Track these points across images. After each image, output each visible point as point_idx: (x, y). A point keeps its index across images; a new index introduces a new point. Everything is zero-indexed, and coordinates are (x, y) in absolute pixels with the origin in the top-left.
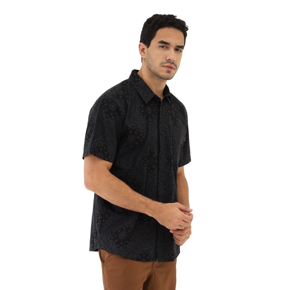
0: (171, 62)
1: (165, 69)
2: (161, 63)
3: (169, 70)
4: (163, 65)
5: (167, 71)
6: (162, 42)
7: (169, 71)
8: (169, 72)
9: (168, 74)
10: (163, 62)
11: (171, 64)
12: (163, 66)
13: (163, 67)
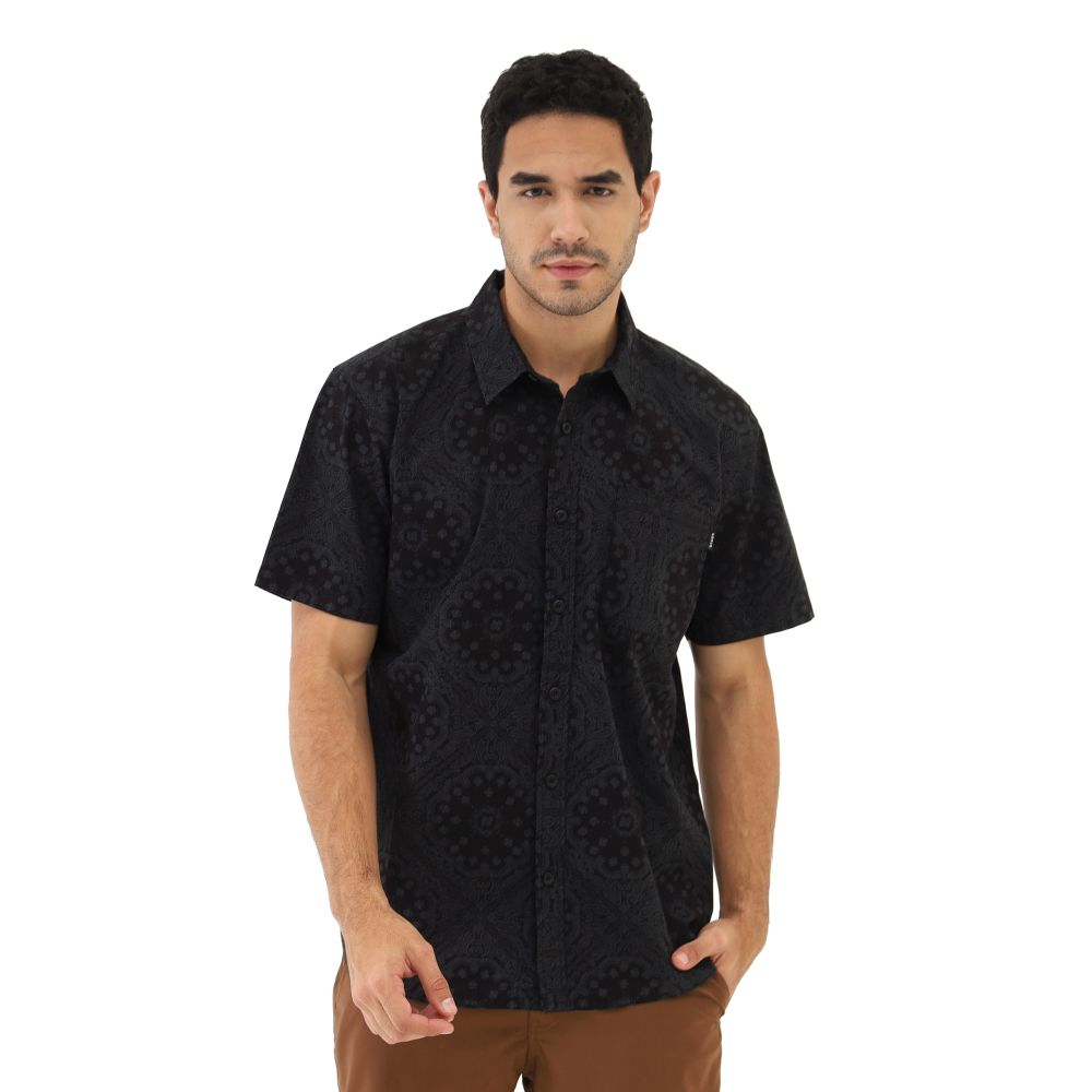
0: (570, 248)
1: (552, 278)
2: (536, 257)
3: (569, 279)
4: (542, 263)
5: (562, 282)
6: (520, 179)
7: (569, 282)
8: (570, 285)
9: (568, 294)
10: (541, 250)
11: (569, 255)
12: (544, 266)
13: (545, 270)
